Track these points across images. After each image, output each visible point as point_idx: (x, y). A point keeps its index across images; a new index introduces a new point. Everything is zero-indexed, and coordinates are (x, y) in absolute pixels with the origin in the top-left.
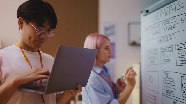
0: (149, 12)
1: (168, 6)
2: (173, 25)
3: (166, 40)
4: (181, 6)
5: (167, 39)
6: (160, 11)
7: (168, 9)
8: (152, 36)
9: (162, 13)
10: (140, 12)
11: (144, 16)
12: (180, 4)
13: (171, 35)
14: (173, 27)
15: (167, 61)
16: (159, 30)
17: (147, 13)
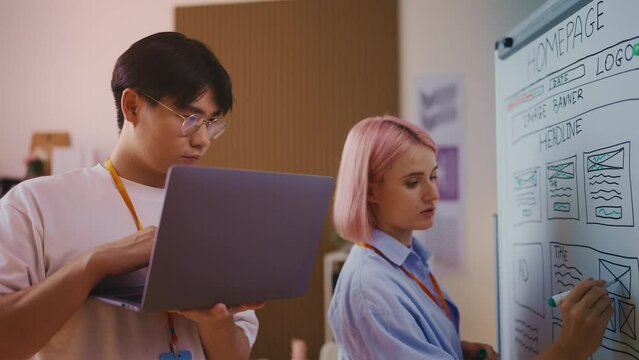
0: (515, 44)
1: (563, 24)
2: (577, 90)
3: (559, 138)
4: (595, 25)
5: (563, 134)
6: (544, 42)
7: (563, 35)
8: (525, 127)
9: (549, 49)
10: (494, 46)
11: (503, 57)
12: (593, 17)
13: (572, 122)
14: (576, 95)
15: (562, 208)
16: (541, 105)
17: (508, 49)
